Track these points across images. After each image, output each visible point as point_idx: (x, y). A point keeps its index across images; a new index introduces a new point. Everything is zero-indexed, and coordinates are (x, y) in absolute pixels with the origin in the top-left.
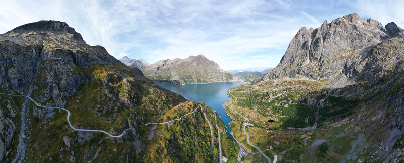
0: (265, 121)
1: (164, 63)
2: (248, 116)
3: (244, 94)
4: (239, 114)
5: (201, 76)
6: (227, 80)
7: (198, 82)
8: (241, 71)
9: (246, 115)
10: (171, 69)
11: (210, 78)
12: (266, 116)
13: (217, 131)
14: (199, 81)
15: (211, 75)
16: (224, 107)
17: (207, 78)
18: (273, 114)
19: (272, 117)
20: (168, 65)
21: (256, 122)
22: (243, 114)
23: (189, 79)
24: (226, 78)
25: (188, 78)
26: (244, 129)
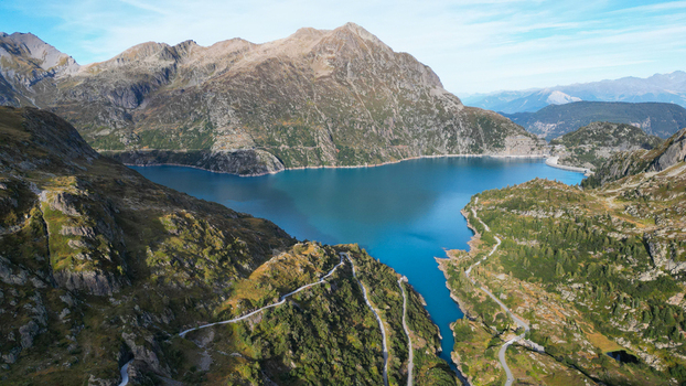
0: (598, 350)
1: (168, 63)
2: (529, 315)
3: (535, 225)
4: (495, 300)
5: (352, 131)
6: (475, 148)
7: (339, 158)
8: (559, 99)
9: (520, 309)
10: (210, 96)
11: (396, 142)
12: (612, 333)
13: (406, 344)
14: (345, 155)
15: (398, 124)
16: (442, 268)
17: (380, 140)
18: (647, 333)
19: (635, 342)
20: (189, 73)
21: (555, 340)
22: (509, 303)
23: (300, 147)
24: (468, 141)
25: (291, 141)
26: (501, 352)
